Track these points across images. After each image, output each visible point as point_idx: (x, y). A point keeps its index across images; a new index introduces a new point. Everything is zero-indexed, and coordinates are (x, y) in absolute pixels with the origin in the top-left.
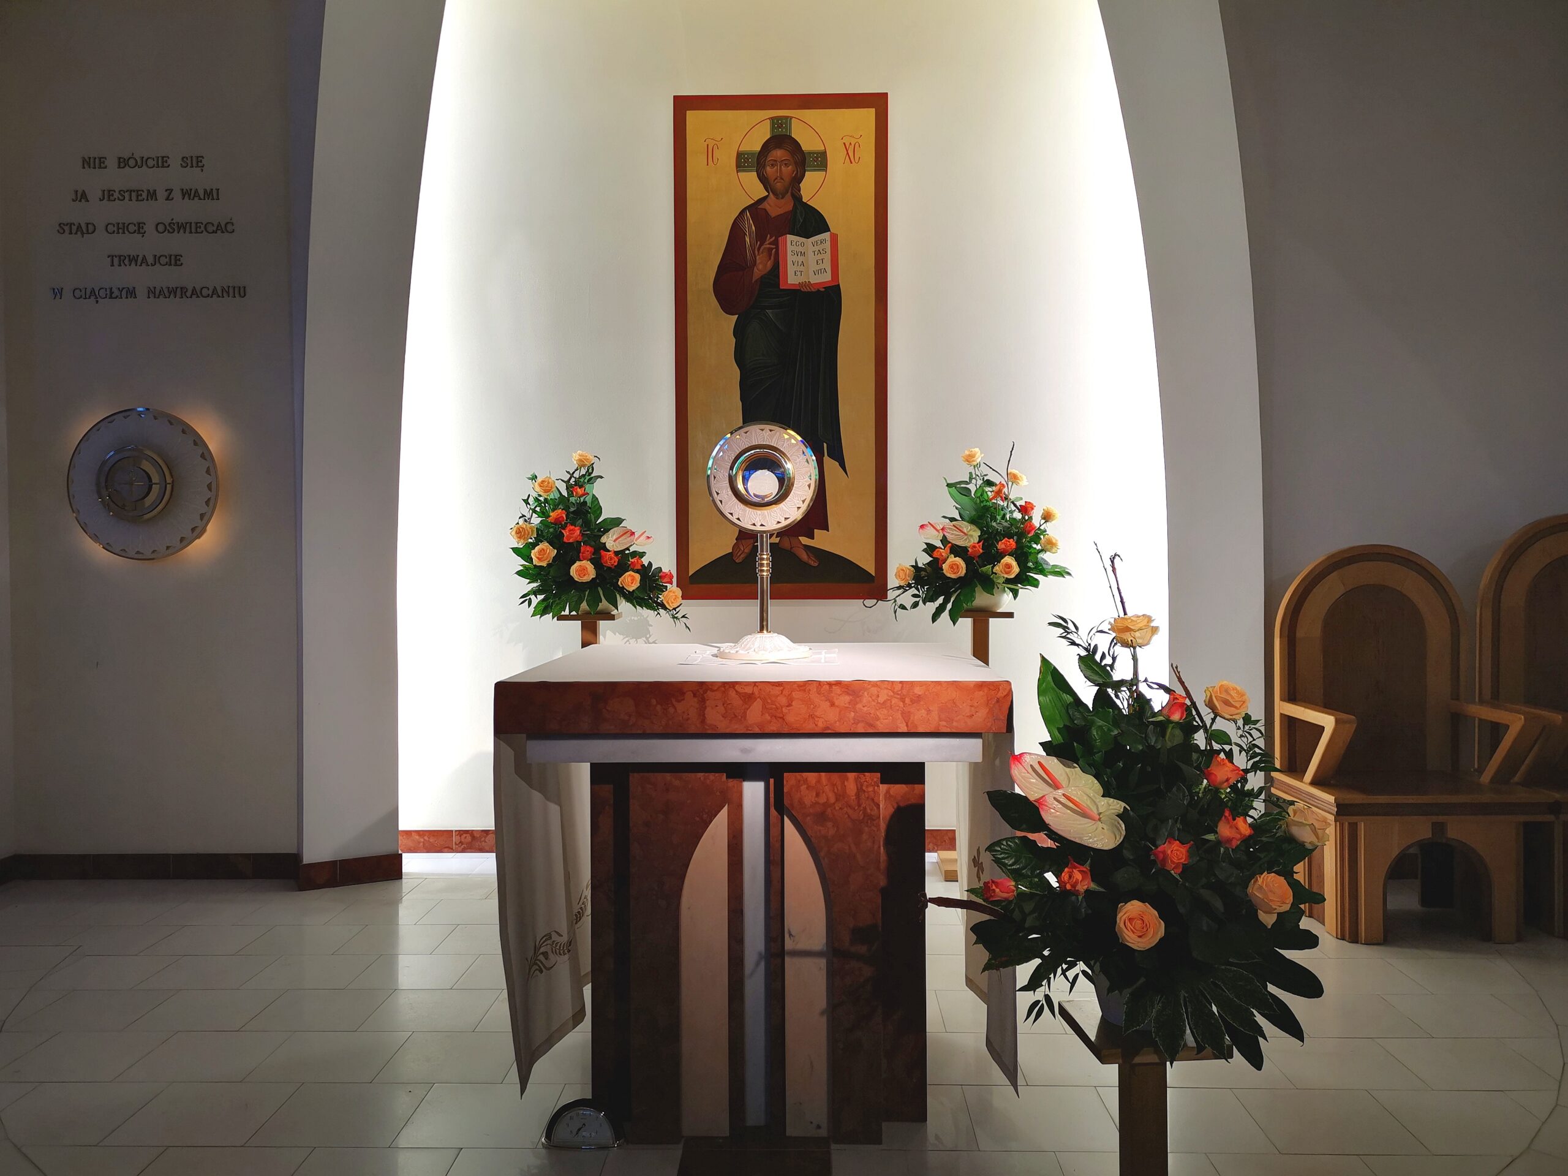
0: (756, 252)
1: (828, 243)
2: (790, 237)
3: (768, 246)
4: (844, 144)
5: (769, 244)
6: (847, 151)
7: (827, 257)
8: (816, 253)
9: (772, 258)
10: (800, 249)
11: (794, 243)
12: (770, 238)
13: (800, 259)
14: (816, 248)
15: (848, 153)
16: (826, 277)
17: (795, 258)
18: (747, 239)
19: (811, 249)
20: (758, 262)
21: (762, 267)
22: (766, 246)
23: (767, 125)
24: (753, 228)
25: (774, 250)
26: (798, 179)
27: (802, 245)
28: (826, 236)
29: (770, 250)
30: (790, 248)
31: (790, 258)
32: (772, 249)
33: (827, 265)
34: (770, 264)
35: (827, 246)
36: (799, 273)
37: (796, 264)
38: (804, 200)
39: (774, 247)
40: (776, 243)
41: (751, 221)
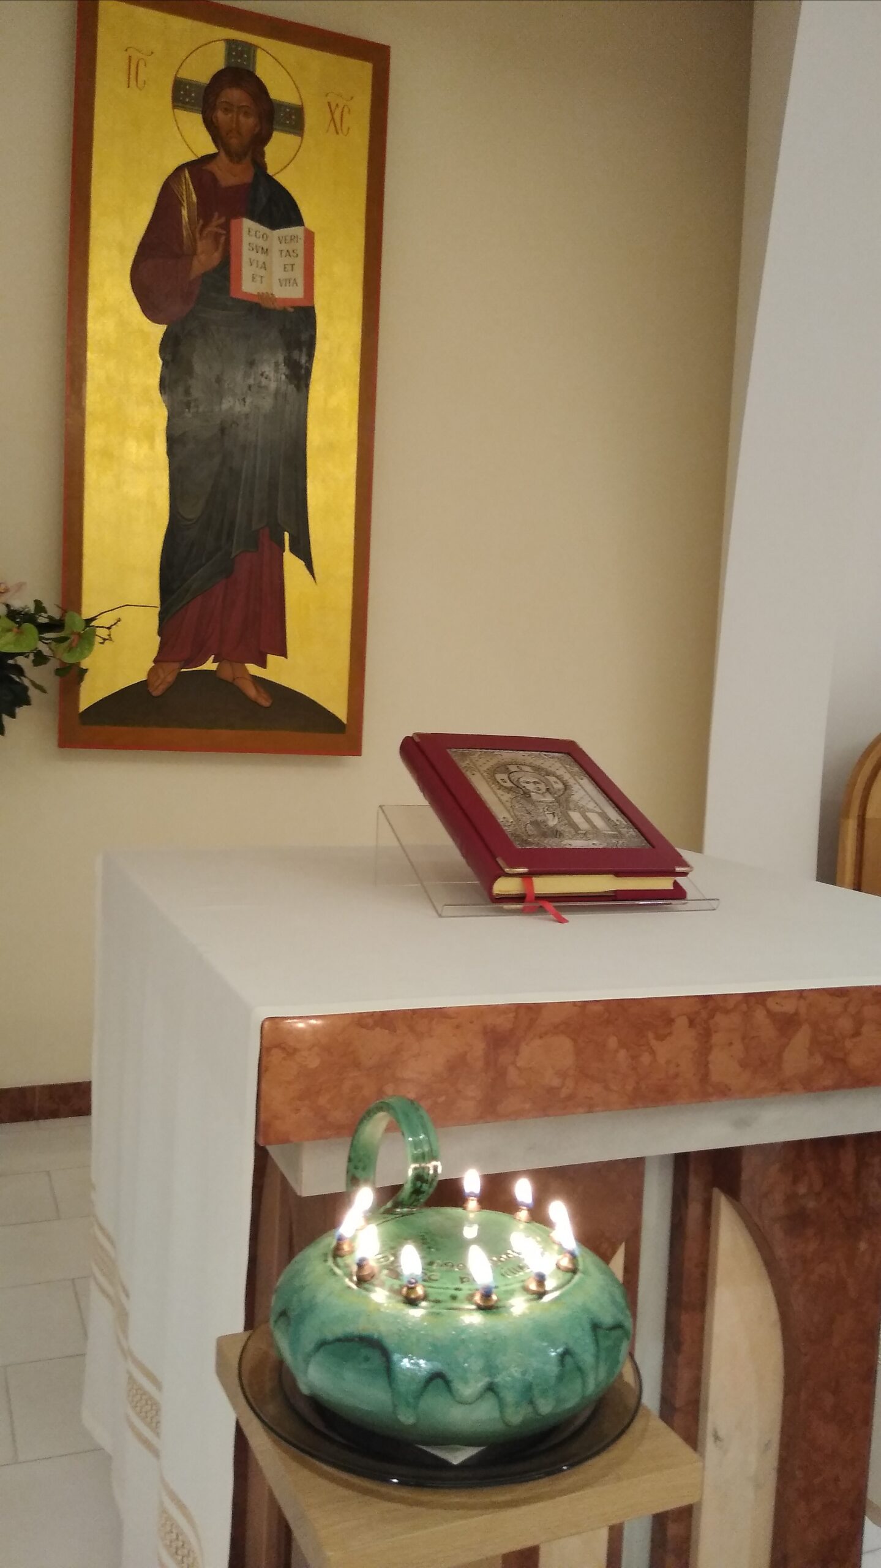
0: (198, 236)
1: (301, 242)
2: (247, 224)
3: (216, 229)
4: (329, 104)
5: (218, 226)
6: (332, 113)
7: (300, 262)
8: (284, 254)
9: (221, 249)
10: (261, 242)
11: (253, 233)
12: (220, 217)
13: (261, 257)
14: (284, 247)
15: (333, 119)
16: (296, 293)
17: (253, 255)
18: (185, 212)
19: (276, 246)
20: (199, 250)
21: (205, 259)
22: (212, 228)
23: (220, 49)
24: (194, 196)
25: (223, 239)
26: (263, 138)
27: (264, 237)
28: (297, 231)
29: (217, 236)
30: (246, 239)
31: (247, 254)
32: (221, 234)
33: (299, 274)
34: (216, 257)
35: (300, 246)
36: (258, 279)
37: (255, 265)
38: (270, 171)
39: (225, 232)
40: (226, 226)
41: (191, 187)
